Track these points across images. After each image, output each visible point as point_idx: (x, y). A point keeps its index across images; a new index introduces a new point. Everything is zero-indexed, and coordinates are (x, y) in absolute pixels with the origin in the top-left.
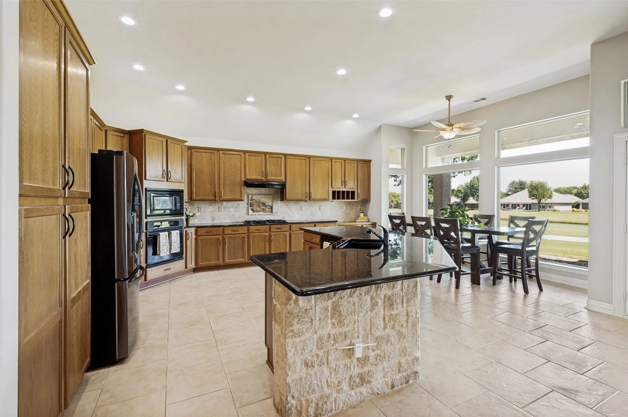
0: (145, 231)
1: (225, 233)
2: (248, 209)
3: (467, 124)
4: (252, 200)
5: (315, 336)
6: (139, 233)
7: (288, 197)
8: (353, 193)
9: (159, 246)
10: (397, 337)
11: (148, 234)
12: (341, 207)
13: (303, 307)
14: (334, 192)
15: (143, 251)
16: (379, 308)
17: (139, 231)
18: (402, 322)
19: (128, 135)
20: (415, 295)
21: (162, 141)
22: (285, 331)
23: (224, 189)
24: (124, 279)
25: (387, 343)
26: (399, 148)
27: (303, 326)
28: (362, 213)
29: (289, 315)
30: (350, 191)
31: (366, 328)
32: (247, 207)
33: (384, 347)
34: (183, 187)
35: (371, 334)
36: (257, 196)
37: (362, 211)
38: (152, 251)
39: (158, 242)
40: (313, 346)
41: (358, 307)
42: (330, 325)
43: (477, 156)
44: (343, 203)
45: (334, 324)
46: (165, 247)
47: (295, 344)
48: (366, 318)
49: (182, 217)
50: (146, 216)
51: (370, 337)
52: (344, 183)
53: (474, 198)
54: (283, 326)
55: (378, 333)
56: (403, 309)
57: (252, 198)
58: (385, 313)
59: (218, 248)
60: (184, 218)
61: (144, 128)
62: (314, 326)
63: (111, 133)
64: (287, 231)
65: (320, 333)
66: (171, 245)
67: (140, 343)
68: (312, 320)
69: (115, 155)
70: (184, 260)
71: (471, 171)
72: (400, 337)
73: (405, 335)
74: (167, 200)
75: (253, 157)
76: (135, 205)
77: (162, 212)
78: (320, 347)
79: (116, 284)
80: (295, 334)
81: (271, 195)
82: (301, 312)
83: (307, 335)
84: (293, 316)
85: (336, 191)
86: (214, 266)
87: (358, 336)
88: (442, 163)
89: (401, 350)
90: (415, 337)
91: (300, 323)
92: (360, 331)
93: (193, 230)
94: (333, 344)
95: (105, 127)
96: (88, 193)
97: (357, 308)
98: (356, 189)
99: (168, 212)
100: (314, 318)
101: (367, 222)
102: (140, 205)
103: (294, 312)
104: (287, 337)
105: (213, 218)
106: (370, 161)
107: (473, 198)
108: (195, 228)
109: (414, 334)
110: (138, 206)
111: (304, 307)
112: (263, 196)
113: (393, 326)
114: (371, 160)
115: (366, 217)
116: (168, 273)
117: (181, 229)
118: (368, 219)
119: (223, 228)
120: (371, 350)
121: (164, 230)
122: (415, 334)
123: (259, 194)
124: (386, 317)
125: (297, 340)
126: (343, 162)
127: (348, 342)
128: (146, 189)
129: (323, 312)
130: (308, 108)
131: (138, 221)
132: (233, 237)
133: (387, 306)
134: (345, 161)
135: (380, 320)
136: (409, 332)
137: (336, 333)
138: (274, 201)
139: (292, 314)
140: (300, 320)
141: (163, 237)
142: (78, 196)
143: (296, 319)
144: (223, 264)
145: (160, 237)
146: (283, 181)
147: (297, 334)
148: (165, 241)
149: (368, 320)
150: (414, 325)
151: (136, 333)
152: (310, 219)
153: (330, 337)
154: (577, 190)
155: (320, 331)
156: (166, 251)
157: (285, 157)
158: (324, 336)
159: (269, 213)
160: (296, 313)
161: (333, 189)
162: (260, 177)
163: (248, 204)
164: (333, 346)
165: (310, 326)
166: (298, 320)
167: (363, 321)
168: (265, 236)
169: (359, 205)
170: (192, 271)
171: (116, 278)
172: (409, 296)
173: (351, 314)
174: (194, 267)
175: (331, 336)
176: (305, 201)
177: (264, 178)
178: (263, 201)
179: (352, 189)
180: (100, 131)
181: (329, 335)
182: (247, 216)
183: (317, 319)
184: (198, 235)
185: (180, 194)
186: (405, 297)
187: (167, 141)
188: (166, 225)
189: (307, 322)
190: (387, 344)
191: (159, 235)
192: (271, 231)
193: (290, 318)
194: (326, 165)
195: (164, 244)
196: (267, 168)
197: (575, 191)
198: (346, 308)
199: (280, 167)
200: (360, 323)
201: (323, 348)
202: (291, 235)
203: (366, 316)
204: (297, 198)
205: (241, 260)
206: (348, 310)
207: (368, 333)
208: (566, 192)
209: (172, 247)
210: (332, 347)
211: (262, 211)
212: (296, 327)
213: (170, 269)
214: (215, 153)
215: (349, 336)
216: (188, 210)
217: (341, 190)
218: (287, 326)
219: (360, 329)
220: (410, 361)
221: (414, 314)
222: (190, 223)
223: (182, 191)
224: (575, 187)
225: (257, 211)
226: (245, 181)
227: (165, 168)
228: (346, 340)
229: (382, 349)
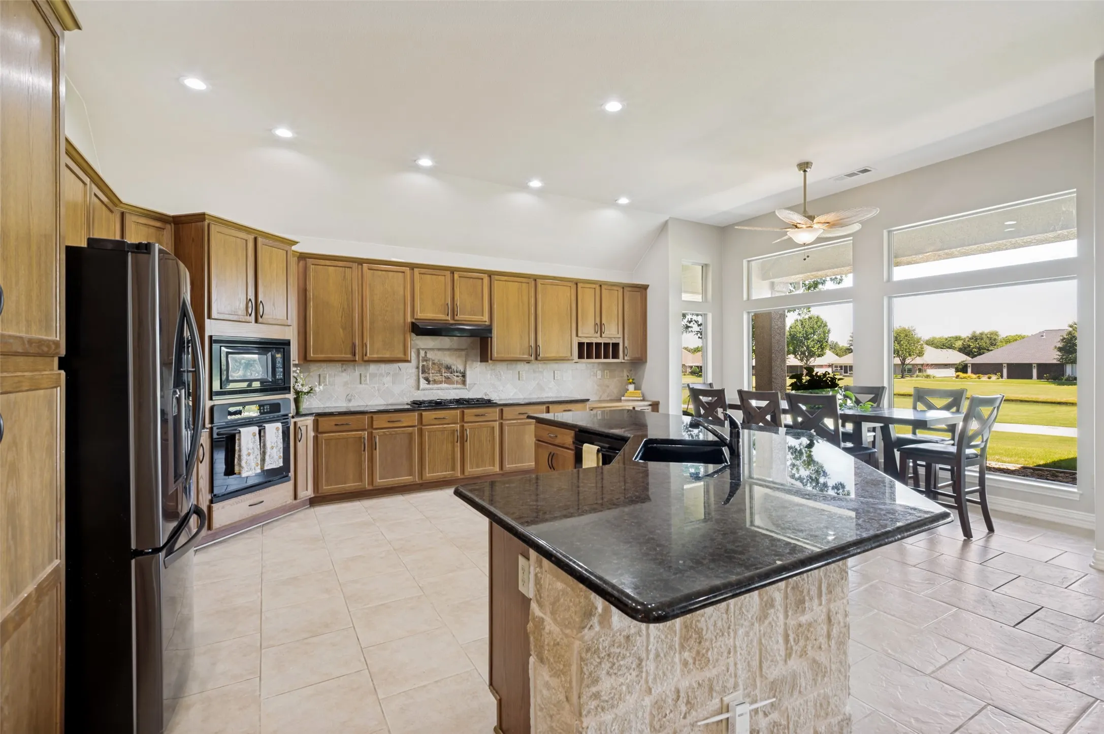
0: (208, 425)
1: (374, 427)
2: (419, 379)
3: (842, 215)
4: (426, 359)
5: (648, 701)
6: (193, 429)
7: (495, 355)
8: (616, 346)
9: (240, 456)
10: (809, 675)
11: (215, 431)
12: (592, 373)
13: (620, 631)
14: (581, 345)
15: (203, 469)
16: (775, 614)
17: (194, 425)
18: (821, 638)
19: (173, 225)
20: (843, 573)
21: (246, 240)
22: (579, 697)
23: (371, 337)
24: (153, 549)
25: (792, 692)
26: (699, 264)
27: (622, 680)
28: (630, 383)
29: (589, 654)
30: (611, 342)
31: (751, 663)
32: (416, 373)
33: (786, 703)
34: (290, 334)
35: (761, 676)
36: (436, 352)
37: (631, 381)
38: (224, 467)
39: (237, 448)
40: (643, 727)
41: (734, 614)
42: (678, 667)
43: (824, 281)
44: (596, 365)
45: (685, 664)
46: (252, 457)
47: (603, 728)
48: (750, 638)
49: (287, 396)
50: (212, 394)
51: (758, 684)
52: (600, 328)
53: (796, 356)
54: (571, 682)
55: (774, 672)
56: (821, 607)
57: (426, 355)
58: (787, 622)
59: (360, 456)
60: (291, 396)
61: (208, 211)
62: (644, 675)
63: (135, 218)
64: (495, 421)
65: (657, 690)
66: (264, 454)
67: (193, 689)
68: (641, 660)
69: (132, 252)
70: (292, 482)
71: (809, 308)
72: (817, 675)
73: (826, 668)
74: (254, 361)
75: (429, 276)
76: (184, 371)
77: (244, 385)
78: (657, 727)
79: (133, 562)
80: (603, 701)
81: (462, 350)
82: (616, 645)
83: (631, 700)
84: (599, 657)
85: (584, 343)
86: (351, 493)
87: (735, 684)
88: (770, 292)
89: (818, 704)
90: (843, 670)
91: (615, 674)
92: (740, 672)
93: (309, 421)
94: (685, 714)
95: (122, 205)
96: (57, 344)
97: (732, 618)
98: (621, 339)
99: (256, 385)
100: (644, 655)
101: (641, 400)
102: (195, 371)
103: (601, 647)
104: (584, 713)
105: (349, 397)
106: (645, 288)
107: (793, 356)
108: (313, 418)
109: (841, 662)
110: (190, 375)
111: (624, 630)
112: (447, 353)
113: (802, 650)
114: (648, 286)
115: (640, 391)
116: (259, 510)
117: (284, 419)
118: (643, 396)
119: (370, 415)
120: (761, 714)
121: (249, 422)
122: (844, 664)
123: (439, 349)
124: (790, 632)
125: (608, 717)
126: (598, 288)
127: (715, 703)
128: (211, 337)
129: (663, 637)
130: (535, 184)
131: (191, 404)
132: (391, 434)
133: (791, 604)
134: (601, 286)
135: (778, 641)
136: (832, 660)
137: (690, 686)
138: (469, 363)
139: (597, 651)
140: (614, 664)
141: (247, 438)
142: (20, 350)
143: (605, 664)
144: (371, 488)
145: (240, 436)
146: (487, 323)
147: (607, 701)
148: (251, 445)
149: (755, 643)
150: (842, 644)
151: (187, 658)
152: (536, 397)
153: (678, 697)
154: (962, 341)
155: (659, 685)
156: (253, 465)
157: (490, 276)
158: (667, 696)
159: (459, 386)
160: (604, 648)
161: (579, 339)
162: (442, 317)
163: (418, 368)
164: (685, 718)
165: (637, 676)
166: (609, 665)
167: (745, 646)
168: (453, 431)
169: (625, 370)
170: (308, 503)
171: (133, 547)
172: (832, 579)
173: (723, 634)
174: (313, 496)
175: (682, 694)
176: (528, 362)
177: (449, 318)
178: (447, 363)
179: (614, 339)
180: (108, 212)
181: (678, 691)
182: (416, 391)
183: (652, 656)
184: (320, 430)
185: (284, 349)
186: (823, 580)
187: (255, 239)
188: (252, 412)
189: (628, 668)
190: (792, 695)
191: (240, 432)
192: (465, 420)
193: (591, 663)
194: (565, 295)
195: (250, 451)
196: (455, 299)
197: (959, 344)
198: (712, 620)
199: (480, 295)
200: (739, 653)
201: (665, 728)
202: (504, 428)
203: (751, 634)
204: (512, 356)
205: (406, 479)
206: (715, 625)
207: (756, 673)
208: (944, 346)
209: (267, 457)
210: (683, 722)
211: (445, 382)
212: (606, 685)
213: (262, 502)
214: (354, 268)
215: (717, 688)
216: (299, 380)
217: (594, 341)
218: (583, 685)
219: (739, 666)
220: (835, 726)
221: (840, 617)
222: (304, 407)
223: (287, 343)
224: (956, 338)
225: (435, 382)
226: (413, 324)
227: (251, 295)
228: (712, 697)
229: (783, 708)
